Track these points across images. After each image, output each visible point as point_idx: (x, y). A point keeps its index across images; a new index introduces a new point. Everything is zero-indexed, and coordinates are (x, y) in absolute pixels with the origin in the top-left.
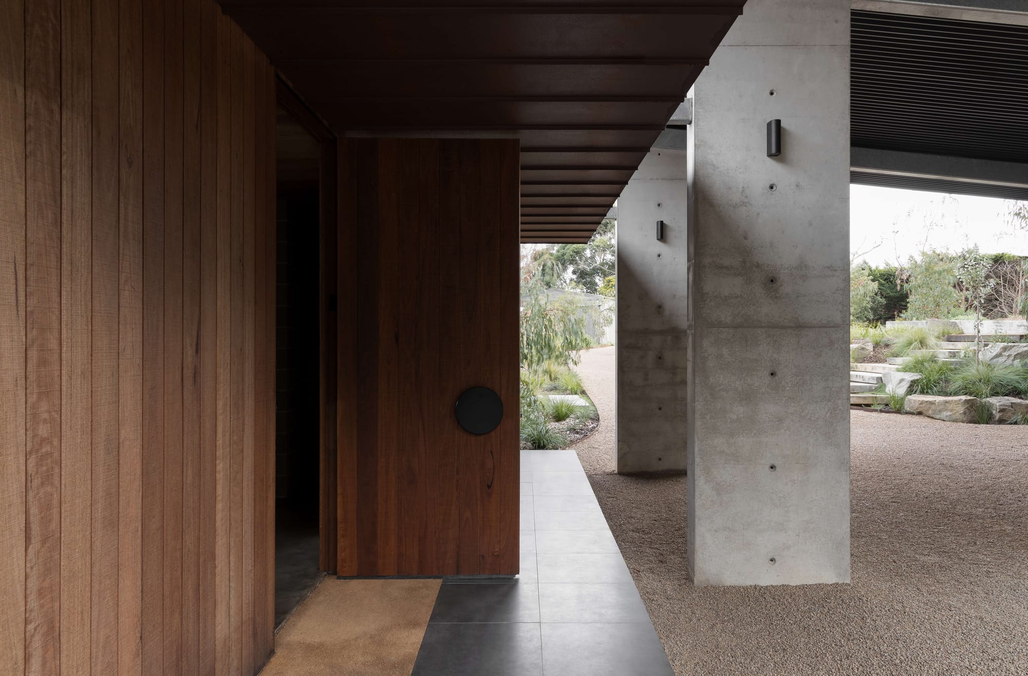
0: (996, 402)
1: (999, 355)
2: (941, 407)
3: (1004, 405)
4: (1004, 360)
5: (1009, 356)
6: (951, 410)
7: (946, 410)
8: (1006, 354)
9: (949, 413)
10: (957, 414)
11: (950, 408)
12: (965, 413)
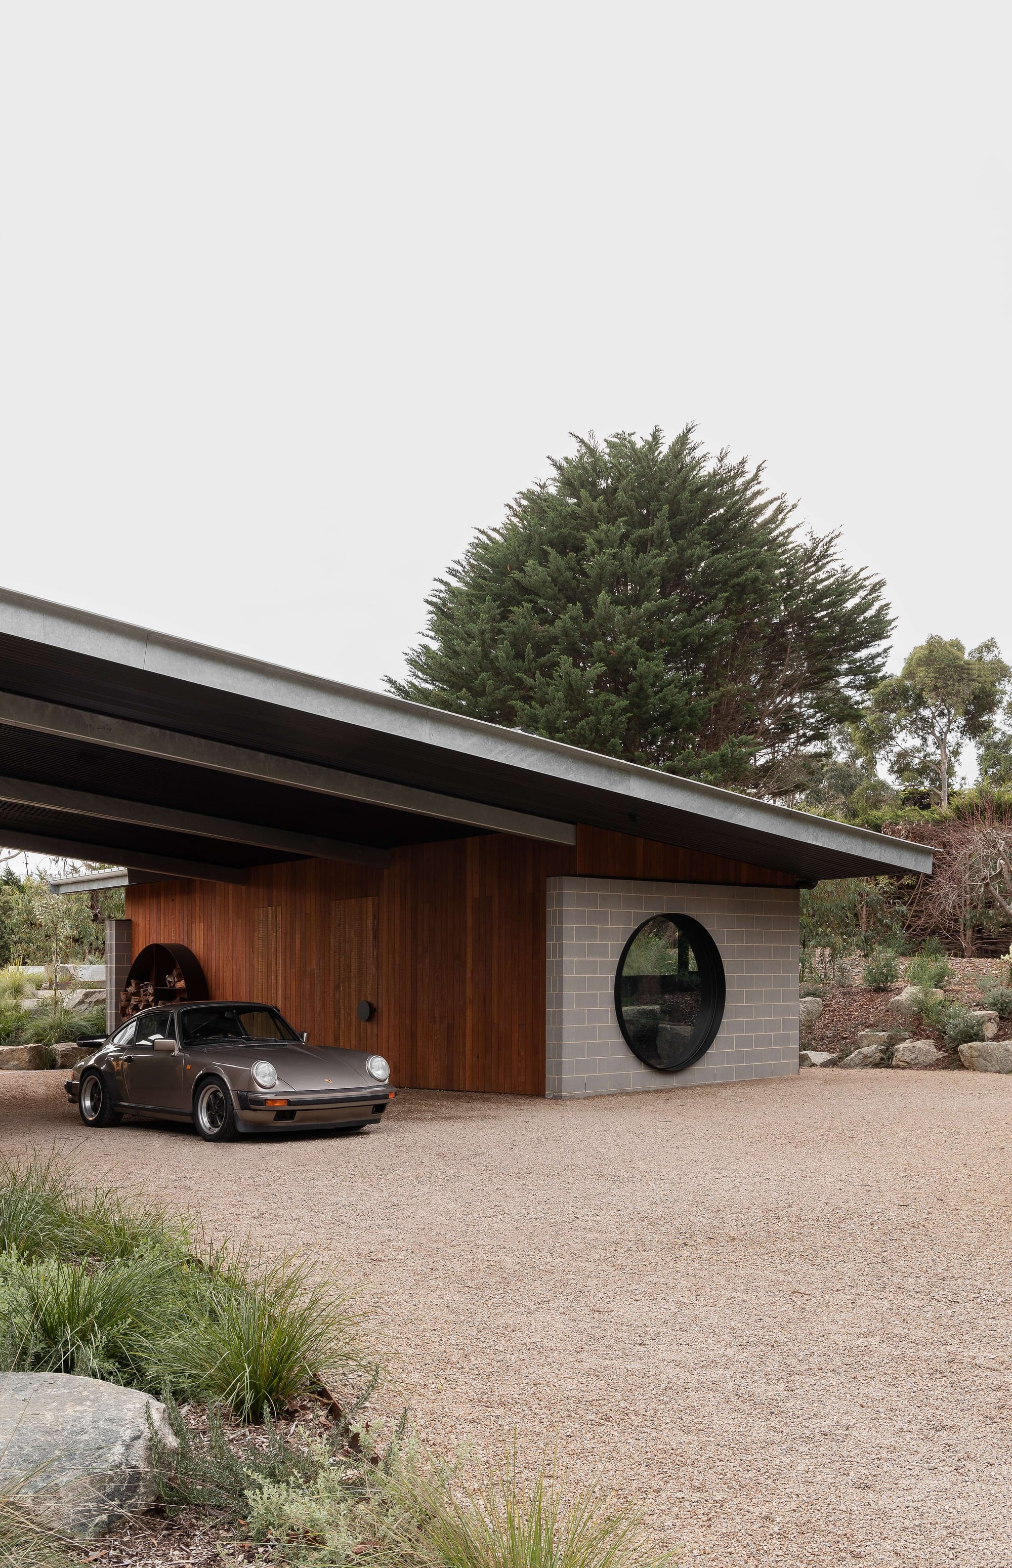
0: (60, 1047)
1: (81, 1002)
2: (8, 1057)
3: (66, 1050)
4: (85, 1007)
5: (91, 1002)
6: (18, 1059)
7: (13, 1059)
8: (87, 1000)
9: (16, 1062)
10: (23, 1063)
11: (16, 1057)
12: (30, 1062)
